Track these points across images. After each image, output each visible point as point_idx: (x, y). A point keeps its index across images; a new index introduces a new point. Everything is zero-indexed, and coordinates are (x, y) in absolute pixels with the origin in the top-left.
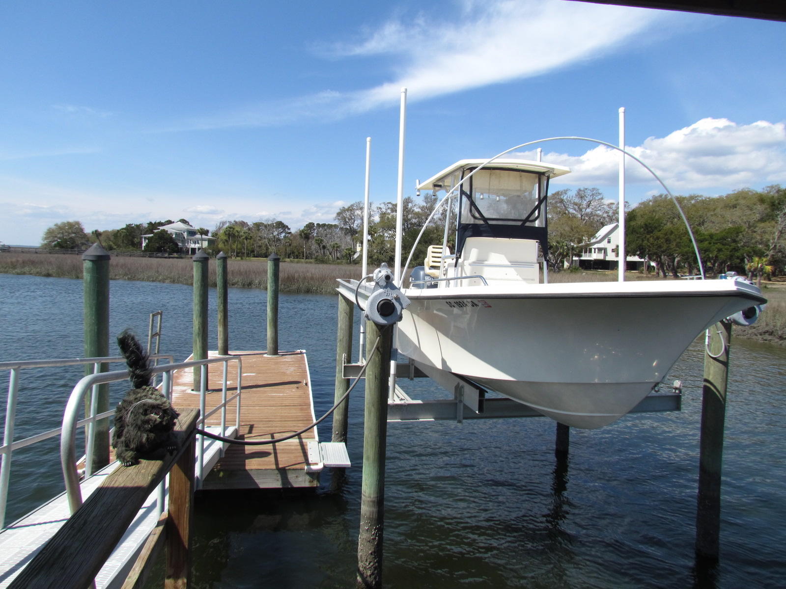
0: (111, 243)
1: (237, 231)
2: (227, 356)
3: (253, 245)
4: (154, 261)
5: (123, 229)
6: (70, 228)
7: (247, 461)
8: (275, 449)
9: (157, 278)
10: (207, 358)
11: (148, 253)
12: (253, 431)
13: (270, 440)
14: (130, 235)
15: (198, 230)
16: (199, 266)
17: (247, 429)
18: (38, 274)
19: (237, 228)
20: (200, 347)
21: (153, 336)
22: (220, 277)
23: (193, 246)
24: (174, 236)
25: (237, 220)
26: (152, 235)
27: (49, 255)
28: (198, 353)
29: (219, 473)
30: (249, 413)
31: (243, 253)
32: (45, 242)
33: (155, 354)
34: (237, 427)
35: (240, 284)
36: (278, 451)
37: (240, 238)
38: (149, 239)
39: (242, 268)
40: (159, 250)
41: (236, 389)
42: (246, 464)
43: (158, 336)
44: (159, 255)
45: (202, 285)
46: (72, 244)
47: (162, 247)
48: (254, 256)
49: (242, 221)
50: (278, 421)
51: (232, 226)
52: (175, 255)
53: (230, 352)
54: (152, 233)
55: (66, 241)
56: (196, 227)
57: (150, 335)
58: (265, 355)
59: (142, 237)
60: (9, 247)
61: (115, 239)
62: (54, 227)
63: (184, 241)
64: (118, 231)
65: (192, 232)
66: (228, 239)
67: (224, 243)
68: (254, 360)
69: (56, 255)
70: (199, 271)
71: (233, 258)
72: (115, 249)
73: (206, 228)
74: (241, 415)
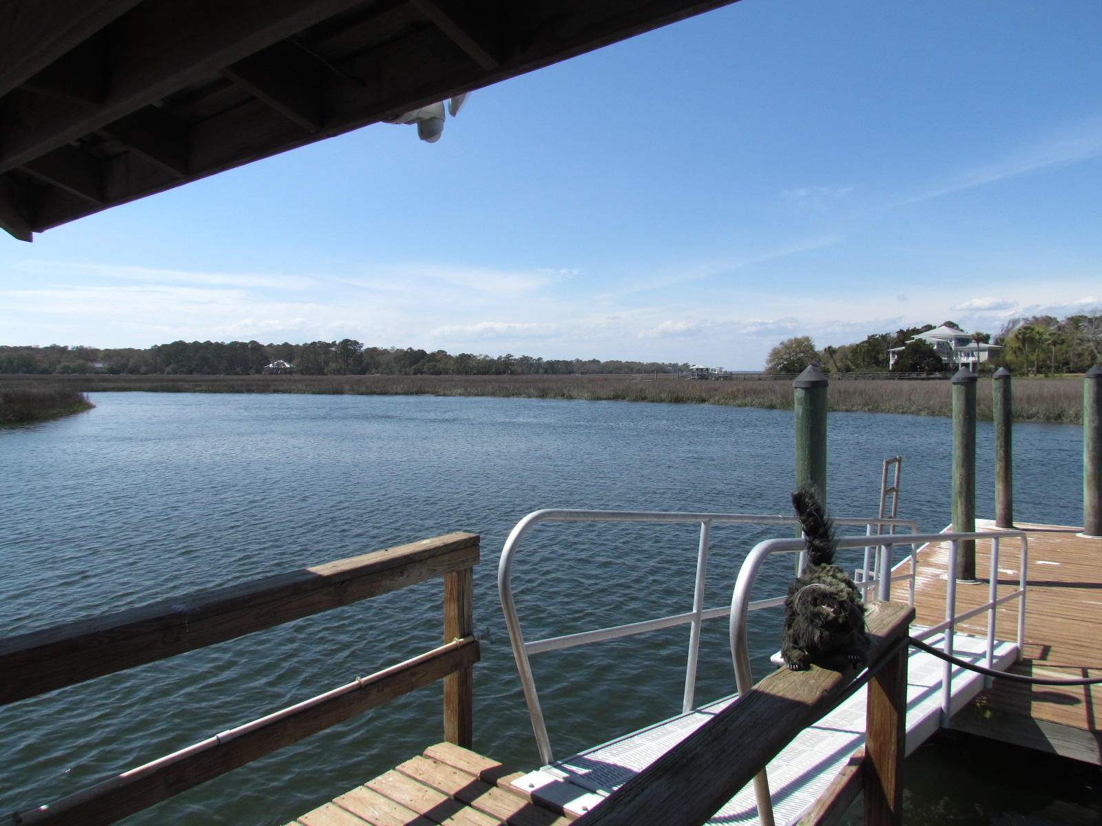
0: (849, 363)
1: (1038, 333)
2: (1011, 530)
3: (1067, 353)
4: (906, 385)
5: (864, 342)
6: (798, 346)
7: (1034, 704)
8: (1088, 695)
9: (909, 408)
10: (974, 530)
11: (898, 374)
12: (1049, 657)
13: (1079, 678)
14: (873, 350)
15: (973, 335)
16: (961, 390)
17: (1037, 652)
18: (761, 406)
19: (1039, 328)
20: (962, 514)
21: (887, 492)
22: (998, 406)
23: (964, 360)
24: (935, 347)
25: (1038, 316)
26: (903, 348)
27: (774, 382)
28: (960, 521)
29: (984, 713)
30: (1043, 626)
31: (1049, 368)
32: (770, 365)
33: (891, 517)
34: (1018, 644)
35: (1042, 416)
36: (1094, 700)
37: (1042, 343)
38: (899, 353)
39: (1045, 390)
40: (913, 368)
41: (1017, 583)
42: (1032, 708)
43: (894, 493)
44: (914, 375)
45: (965, 419)
46: (801, 366)
47: (917, 364)
48: (1070, 371)
49: (1047, 317)
50: (1097, 649)
51: (1028, 325)
52: (937, 375)
53: (1015, 524)
54: (904, 344)
55: (793, 363)
56: (969, 331)
57: (882, 491)
58: (1080, 535)
59: (889, 352)
60: (731, 374)
61: (853, 356)
62: (781, 346)
63: (950, 353)
64: (858, 345)
65: (962, 339)
66: (1021, 347)
67: (1015, 352)
68: (1058, 540)
69: (782, 382)
70: (962, 399)
71: (1031, 376)
72: (853, 370)
73: (985, 332)
74: (1026, 626)
